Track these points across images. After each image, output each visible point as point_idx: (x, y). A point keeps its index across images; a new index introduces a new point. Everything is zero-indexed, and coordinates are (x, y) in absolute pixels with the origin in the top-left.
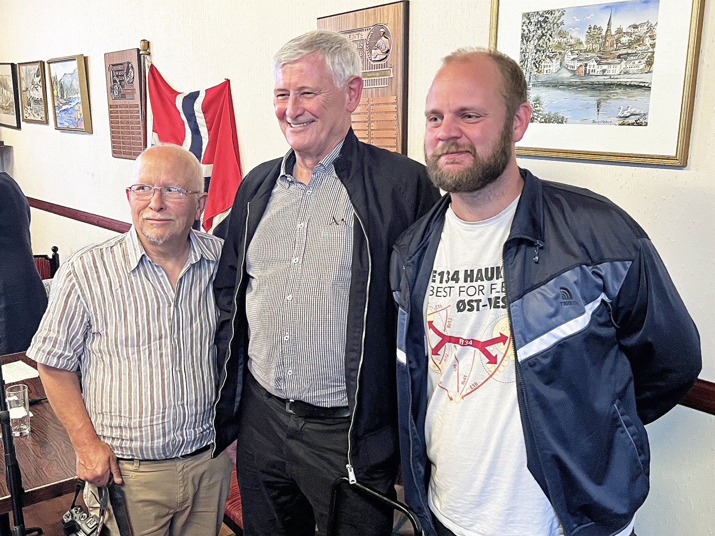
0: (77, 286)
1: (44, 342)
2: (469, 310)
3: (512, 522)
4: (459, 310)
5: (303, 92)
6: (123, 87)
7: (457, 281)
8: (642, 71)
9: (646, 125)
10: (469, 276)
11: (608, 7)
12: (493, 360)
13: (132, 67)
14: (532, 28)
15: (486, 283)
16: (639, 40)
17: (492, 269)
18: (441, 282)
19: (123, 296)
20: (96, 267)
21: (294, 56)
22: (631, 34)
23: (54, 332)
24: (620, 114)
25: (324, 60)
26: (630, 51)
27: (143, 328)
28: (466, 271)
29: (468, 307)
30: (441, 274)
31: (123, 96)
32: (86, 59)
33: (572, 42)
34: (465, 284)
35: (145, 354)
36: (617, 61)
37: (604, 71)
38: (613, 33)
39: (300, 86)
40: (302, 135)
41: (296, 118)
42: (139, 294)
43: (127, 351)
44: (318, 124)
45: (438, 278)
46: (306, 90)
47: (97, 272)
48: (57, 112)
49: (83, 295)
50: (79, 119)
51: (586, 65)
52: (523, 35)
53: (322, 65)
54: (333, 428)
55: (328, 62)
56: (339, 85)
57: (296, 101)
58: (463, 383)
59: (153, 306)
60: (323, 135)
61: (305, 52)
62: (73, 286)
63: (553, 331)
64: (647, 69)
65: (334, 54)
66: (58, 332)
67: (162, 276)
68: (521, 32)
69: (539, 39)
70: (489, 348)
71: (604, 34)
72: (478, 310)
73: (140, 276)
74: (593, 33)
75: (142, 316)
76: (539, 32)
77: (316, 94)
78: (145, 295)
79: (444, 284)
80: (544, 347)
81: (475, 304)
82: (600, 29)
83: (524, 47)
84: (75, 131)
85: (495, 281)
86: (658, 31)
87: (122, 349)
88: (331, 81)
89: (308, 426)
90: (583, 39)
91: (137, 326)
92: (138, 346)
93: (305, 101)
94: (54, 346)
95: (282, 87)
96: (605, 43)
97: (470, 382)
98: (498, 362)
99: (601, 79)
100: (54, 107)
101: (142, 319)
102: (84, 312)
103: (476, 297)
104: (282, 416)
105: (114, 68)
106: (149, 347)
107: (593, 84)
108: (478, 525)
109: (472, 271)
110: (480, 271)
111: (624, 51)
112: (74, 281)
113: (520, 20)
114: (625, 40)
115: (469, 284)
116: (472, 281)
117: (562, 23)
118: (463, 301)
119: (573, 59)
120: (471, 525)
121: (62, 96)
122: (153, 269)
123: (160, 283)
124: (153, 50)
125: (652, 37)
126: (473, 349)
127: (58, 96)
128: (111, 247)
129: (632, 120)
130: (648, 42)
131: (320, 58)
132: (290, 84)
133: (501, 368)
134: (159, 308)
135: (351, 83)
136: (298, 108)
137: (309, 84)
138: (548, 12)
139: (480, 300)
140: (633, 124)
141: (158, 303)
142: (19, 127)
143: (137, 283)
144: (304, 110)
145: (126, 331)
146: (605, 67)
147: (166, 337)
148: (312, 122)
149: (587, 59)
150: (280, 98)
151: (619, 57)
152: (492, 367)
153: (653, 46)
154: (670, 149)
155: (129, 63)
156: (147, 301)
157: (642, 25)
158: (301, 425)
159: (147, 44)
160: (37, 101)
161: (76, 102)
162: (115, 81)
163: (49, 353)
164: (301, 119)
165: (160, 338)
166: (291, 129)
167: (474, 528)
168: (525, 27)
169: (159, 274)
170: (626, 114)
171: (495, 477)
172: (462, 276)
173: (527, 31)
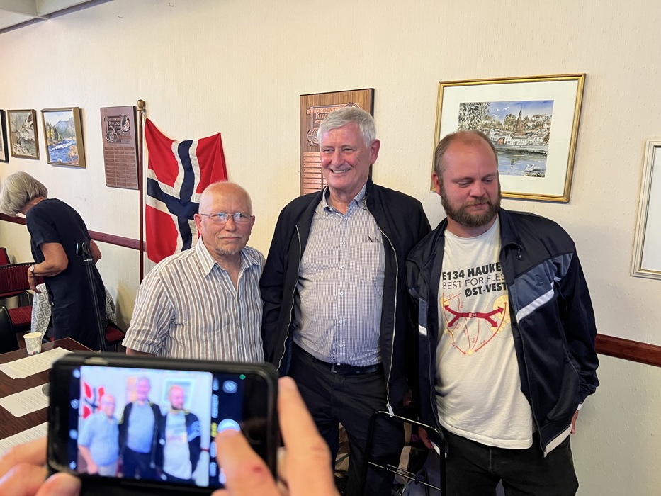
0: (165, 290)
1: (138, 334)
2: (474, 294)
3: (511, 427)
4: (467, 295)
5: (345, 149)
6: (119, 134)
7: (463, 276)
8: (541, 144)
9: (544, 176)
10: (471, 272)
11: (519, 103)
12: (495, 324)
13: (128, 119)
14: (466, 113)
15: (484, 276)
16: (540, 125)
17: (487, 266)
18: (450, 279)
19: (200, 294)
20: (178, 274)
21: (339, 124)
22: (534, 121)
23: (147, 325)
24: (526, 170)
25: (359, 128)
26: (533, 131)
27: (217, 318)
28: (469, 270)
29: (473, 293)
30: (449, 274)
31: (119, 141)
32: (80, 111)
33: (495, 123)
34: (469, 278)
35: (218, 336)
36: (525, 137)
37: (516, 142)
38: (523, 120)
39: (343, 144)
40: (342, 179)
41: (338, 167)
42: (212, 293)
43: (206, 335)
44: (353, 172)
45: (447, 277)
46: (347, 148)
47: (180, 278)
48: (50, 150)
49: (171, 296)
50: (73, 157)
51: (504, 138)
52: (460, 117)
53: (357, 131)
54: (365, 380)
55: (362, 130)
56: (367, 145)
57: (339, 155)
58: (473, 342)
59: (222, 300)
60: (356, 179)
61: (346, 121)
62: (163, 289)
63: (534, 303)
64: (545, 143)
65: (364, 124)
66: (151, 325)
67: (227, 278)
68: (458, 115)
69: (471, 121)
70: (492, 317)
71: (516, 120)
72: (480, 293)
73: (212, 279)
74: (510, 119)
75: (216, 309)
76: (472, 116)
77: (354, 151)
78: (216, 293)
79: (453, 280)
80: (528, 313)
81: (478, 290)
82: (514, 116)
83: (460, 124)
84: (70, 165)
85: (489, 273)
86: (552, 121)
87: (202, 334)
88: (363, 142)
89: (347, 380)
90: (502, 122)
91: (213, 316)
92: (214, 331)
93: (345, 155)
94: (146, 337)
95: (329, 145)
96: (517, 126)
97: (479, 340)
98: (499, 326)
99: (514, 147)
100: (47, 147)
101: (216, 311)
102: (172, 308)
103: (478, 285)
104: (328, 376)
105: (111, 119)
106: (221, 331)
107: (508, 150)
108: (487, 431)
109: (473, 269)
110: (478, 268)
111: (530, 131)
112: (163, 285)
113: (458, 108)
114: (530, 124)
115: (472, 277)
116: (473, 275)
117: (488, 111)
118: (469, 290)
119: (496, 134)
120: (482, 431)
121: (56, 138)
122: (220, 273)
123: (226, 284)
124: (148, 107)
125: (548, 124)
126: (477, 319)
127: (51, 138)
128: (187, 259)
129: (535, 174)
130: (545, 126)
131: (357, 126)
132: (335, 143)
133: (501, 329)
134: (226, 302)
135: (373, 144)
136: (341, 160)
137: (349, 143)
138: (478, 104)
139: (481, 287)
140: (535, 176)
141: (226, 298)
142: (7, 160)
143: (210, 284)
144: (345, 161)
145: (205, 321)
146: (517, 140)
147: (232, 323)
148: (349, 169)
149: (505, 135)
150: (326, 152)
151: (526, 134)
152: (494, 329)
153: (549, 129)
154: (559, 192)
155: (125, 116)
156: (218, 297)
157: (542, 116)
158: (342, 381)
159: (143, 104)
160: (27, 141)
161: (71, 143)
162: (110, 129)
163: (143, 343)
164: (342, 167)
165: (228, 323)
166: (334, 174)
167: (484, 433)
168: (461, 112)
169: (225, 277)
170: (531, 169)
171: (501, 399)
172: (466, 273)
173: (463, 114)
